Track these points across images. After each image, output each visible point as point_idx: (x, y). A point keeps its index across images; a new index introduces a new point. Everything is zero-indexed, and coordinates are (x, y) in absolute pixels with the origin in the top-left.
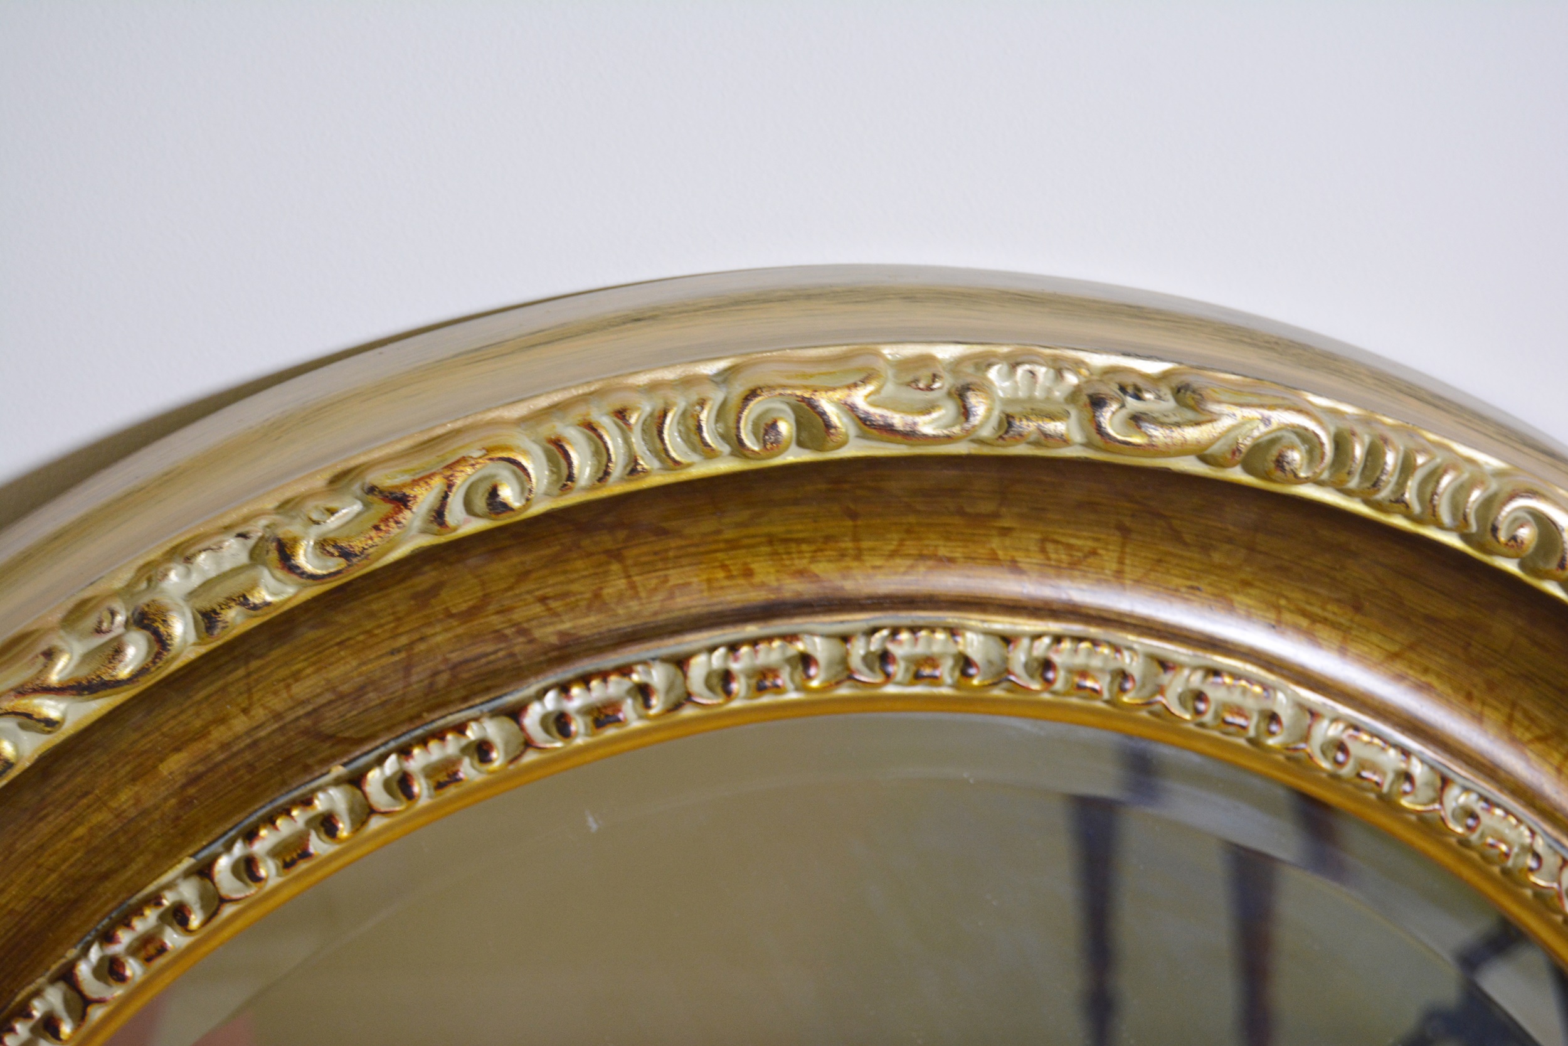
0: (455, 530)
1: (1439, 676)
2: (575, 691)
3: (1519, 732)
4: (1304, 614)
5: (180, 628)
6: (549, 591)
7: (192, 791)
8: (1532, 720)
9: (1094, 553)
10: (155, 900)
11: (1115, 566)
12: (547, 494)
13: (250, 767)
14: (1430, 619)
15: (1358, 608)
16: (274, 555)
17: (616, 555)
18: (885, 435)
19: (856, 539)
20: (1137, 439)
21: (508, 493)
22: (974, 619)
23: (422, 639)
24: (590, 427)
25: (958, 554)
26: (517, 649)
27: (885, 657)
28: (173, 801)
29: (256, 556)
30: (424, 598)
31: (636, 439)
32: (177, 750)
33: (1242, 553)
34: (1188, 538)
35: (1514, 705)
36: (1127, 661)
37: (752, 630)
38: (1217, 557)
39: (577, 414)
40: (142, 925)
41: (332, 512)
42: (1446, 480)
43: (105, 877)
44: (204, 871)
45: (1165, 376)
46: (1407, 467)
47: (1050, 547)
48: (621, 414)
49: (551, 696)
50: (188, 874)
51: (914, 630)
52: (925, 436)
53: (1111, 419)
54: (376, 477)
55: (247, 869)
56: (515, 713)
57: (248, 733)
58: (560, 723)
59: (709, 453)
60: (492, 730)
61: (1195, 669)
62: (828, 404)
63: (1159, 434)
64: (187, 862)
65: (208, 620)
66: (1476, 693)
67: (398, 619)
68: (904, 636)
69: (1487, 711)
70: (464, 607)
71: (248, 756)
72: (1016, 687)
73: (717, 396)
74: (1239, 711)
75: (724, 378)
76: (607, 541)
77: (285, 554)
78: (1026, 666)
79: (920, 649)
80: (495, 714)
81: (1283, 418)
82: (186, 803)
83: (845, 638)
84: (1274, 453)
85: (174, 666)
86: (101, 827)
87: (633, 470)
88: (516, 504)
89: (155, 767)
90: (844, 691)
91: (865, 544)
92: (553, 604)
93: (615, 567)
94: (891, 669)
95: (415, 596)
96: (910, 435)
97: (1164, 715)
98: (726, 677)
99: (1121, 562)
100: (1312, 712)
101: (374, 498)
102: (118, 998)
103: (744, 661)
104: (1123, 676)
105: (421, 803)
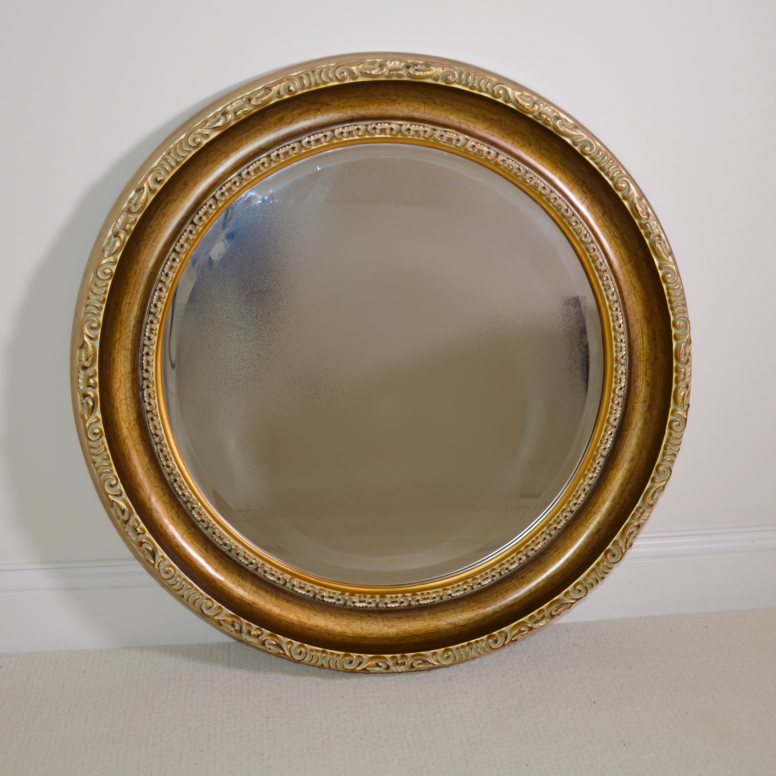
0: (282, 97)
1: (496, 133)
2: (312, 137)
3: (516, 145)
4: (465, 119)
5: (230, 117)
8: (519, 142)
9: (419, 107)
10: (231, 181)
11: (423, 110)
12: (300, 89)
14: (492, 120)
15: (477, 118)
16: (248, 101)
17: (319, 110)
18: (366, 75)
19: (368, 106)
20: (417, 75)
21: (292, 88)
22: (394, 122)
23: (281, 128)
24: (307, 74)
25: (390, 108)
26: (300, 130)
27: (375, 128)
29: (244, 103)
31: (317, 77)
33: (450, 106)
34: (438, 103)
35: (514, 139)
36: (426, 129)
37: (348, 124)
38: (445, 108)
39: (305, 73)
40: (228, 186)
41: (259, 93)
42: (482, 81)
44: (240, 175)
45: (424, 63)
46: (475, 79)
47: (409, 107)
48: (313, 72)
49: (307, 138)
50: (236, 176)
51: (381, 123)
52: (374, 75)
53: (411, 71)
54: (266, 87)
55: (248, 173)
56: (300, 142)
58: (309, 143)
59: (332, 80)
60: (296, 145)
61: (441, 131)
62: (354, 69)
63: (421, 74)
64: (236, 174)
65: (235, 114)
66: (505, 137)
67: (276, 124)
68: (379, 125)
69: (508, 141)
70: (289, 122)
72: (403, 134)
73: (332, 69)
74: (452, 139)
75: (334, 66)
76: (317, 106)
77: (250, 101)
78: (405, 130)
79: (382, 127)
80: (296, 142)
81: (446, 69)
83: (367, 125)
84: (446, 77)
85: (230, 125)
87: (317, 84)
88: (294, 90)
90: (367, 136)
91: (370, 107)
94: (376, 130)
95: (279, 119)
96: (371, 75)
97: (435, 139)
98: (342, 133)
99: (425, 110)
100: (467, 140)
101: (267, 89)
102: (224, 200)
103: (346, 130)
104: (425, 132)
105: (282, 161)
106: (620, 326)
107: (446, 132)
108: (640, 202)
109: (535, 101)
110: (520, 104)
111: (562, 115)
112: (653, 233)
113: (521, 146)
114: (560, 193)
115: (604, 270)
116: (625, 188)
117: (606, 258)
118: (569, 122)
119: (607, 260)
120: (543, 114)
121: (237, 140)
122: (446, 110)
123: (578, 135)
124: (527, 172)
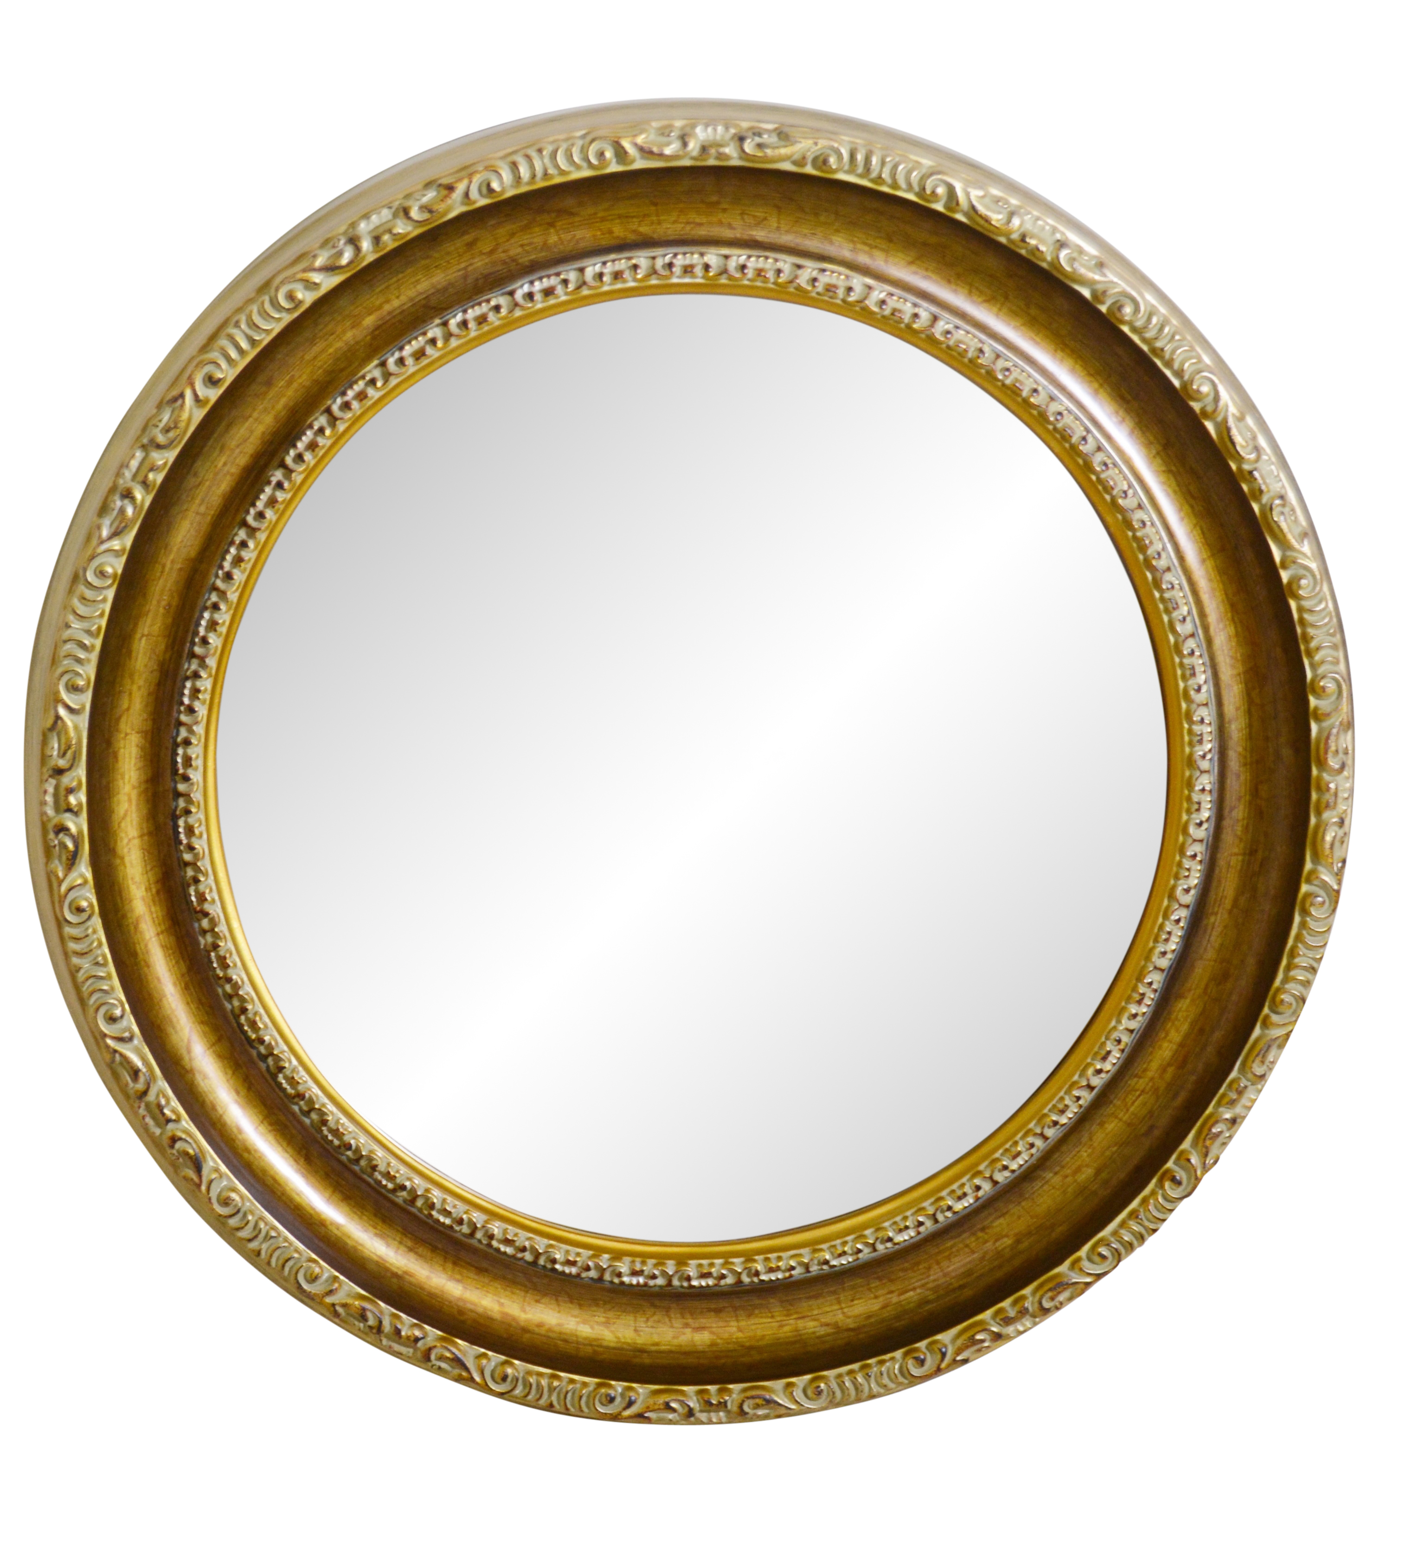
0: (474, 202)
2: (537, 283)
3: (975, 298)
4: (865, 244)
5: (366, 245)
6: (525, 242)
7: (377, 332)
9: (765, 219)
10: (363, 377)
11: (775, 225)
12: (512, 186)
13: (400, 322)
14: (925, 244)
15: (891, 241)
16: (402, 214)
17: (551, 225)
18: (650, 156)
19: (657, 215)
20: (760, 154)
21: (495, 185)
22: (712, 250)
23: (471, 264)
24: (528, 157)
25: (704, 220)
26: (512, 268)
27: (670, 265)
28: (369, 338)
29: (395, 215)
30: (470, 245)
31: (547, 160)
32: (370, 314)
33: (834, 216)
34: (808, 210)
35: (971, 286)
36: (780, 265)
37: (613, 256)
38: (822, 218)
39: (522, 153)
40: (358, 388)
41: (424, 195)
42: (901, 167)
43: (342, 370)
44: (383, 364)
45: (775, 129)
46: (883, 163)
47: (746, 217)
48: (540, 151)
49: (526, 286)
50: (377, 366)
51: (685, 254)
52: (667, 156)
53: (749, 147)
54: (440, 182)
55: (401, 361)
56: (511, 293)
57: (399, 307)
58: (530, 296)
59: (578, 167)
60: (503, 301)
61: (813, 269)
62: (626, 144)
63: (769, 152)
64: (376, 362)
65: (377, 240)
67: (460, 256)
68: (680, 257)
69: (959, 288)
70: (488, 250)
71: (400, 317)
72: (731, 278)
73: (580, 143)
74: (835, 286)
75: (583, 137)
76: (546, 218)
77: (406, 212)
78: (736, 268)
79: (687, 262)
80: (503, 294)
81: (822, 143)
82: (374, 338)
83: (654, 258)
84: (821, 159)
85: (365, 263)
86: (340, 348)
87: (546, 174)
88: (499, 190)
89: (360, 322)
90: (654, 281)
91: (662, 218)
92: (527, 248)
93: (552, 230)
94: (674, 270)
96: (661, 155)
97: (799, 288)
98: (601, 275)
99: (779, 223)
100: (870, 288)
101: (441, 189)
102: (350, 419)
103: (609, 269)
104: (779, 271)
105: (473, 334)
106: (1199, 690)
107: (824, 270)
108: (1241, 425)
109: (1013, 208)
110: (981, 216)
111: (1073, 237)
112: (1269, 491)
113: (986, 301)
114: (1072, 403)
115: (1165, 568)
116: (1208, 395)
117: (1169, 541)
118: (1087, 254)
119: (1172, 546)
120: (1031, 238)
121: (378, 290)
122: (825, 223)
123: (1105, 282)
124: (998, 356)
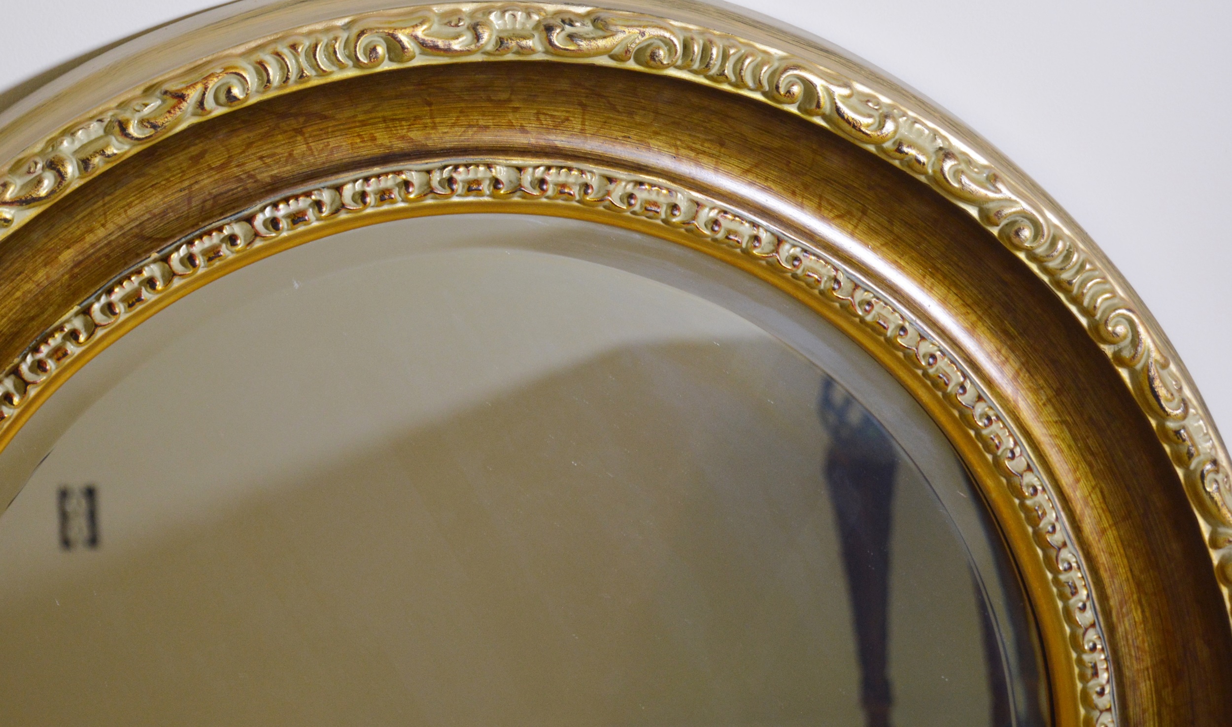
0: (210, 112)
1: (774, 181)
2: (281, 206)
3: (826, 213)
4: (692, 149)
5: (70, 169)
6: (264, 153)
7: (76, 270)
8: (833, 206)
9: (567, 119)
10: (61, 328)
11: (580, 127)
12: (257, 92)
13: (107, 256)
14: (763, 148)
15: (722, 145)
16: (117, 129)
17: (299, 131)
18: (435, 52)
19: (432, 117)
20: (572, 48)
21: (236, 91)
22: (501, 159)
23: (196, 182)
24: (278, 54)
25: (490, 123)
26: (248, 186)
27: (451, 181)
28: (67, 276)
29: (107, 131)
30: (196, 159)
31: (302, 59)
32: (68, 248)
33: (652, 116)
34: (620, 109)
35: (821, 197)
36: (587, 178)
37: (377, 170)
38: (638, 119)
39: (270, 48)
40: (54, 342)
41: (146, 105)
42: (748, 61)
43: (32, 319)
44: (86, 311)
45: (588, 14)
46: (725, 57)
47: (542, 117)
48: (294, 47)
49: (268, 209)
50: (77, 314)
51: (467, 166)
52: (456, 51)
53: (557, 39)
54: (167, 87)
55: (109, 308)
56: (250, 219)
57: (105, 237)
58: (274, 223)
59: (342, 67)
60: (238, 229)
61: (629, 182)
62: (403, 37)
63: (584, 44)
64: (76, 308)
65: (85, 164)
66: (797, 191)
67: (183, 172)
68: (461, 169)
69: (806, 202)
70: (218, 164)
71: (106, 250)
72: (526, 195)
73: (344, 35)
74: (655, 204)
75: (347, 27)
76: (294, 123)
77: (123, 127)
78: (531, 183)
79: (471, 176)
80: (238, 221)
81: (651, 32)
82: (73, 277)
83: (429, 172)
84: (648, 52)
85: (68, 191)
86: (30, 292)
87: (301, 76)
88: (241, 97)
89: (57, 257)
90: (429, 201)
91: (437, 120)
92: (267, 161)
93: (299, 138)
94: (455, 187)
95: (191, 158)
96: (448, 51)
97: (611, 207)
98: (363, 195)
99: (583, 124)
100: (698, 204)
101: (167, 97)
102: (44, 382)
103: (373, 186)
104: (586, 186)
105: (201, 271)
106: (1101, 693)
107: (641, 183)
108: (1164, 373)
109: (884, 110)
110: (848, 121)
111: (958, 144)
112: (1199, 455)
113: (839, 217)
114: (944, 340)
115: (1060, 544)
116: (1125, 337)
117: (1063, 509)
118: (977, 165)
119: (1067, 514)
120: (907, 147)
121: (78, 218)
122: (640, 124)
123: (1000, 200)
124: (857, 286)
